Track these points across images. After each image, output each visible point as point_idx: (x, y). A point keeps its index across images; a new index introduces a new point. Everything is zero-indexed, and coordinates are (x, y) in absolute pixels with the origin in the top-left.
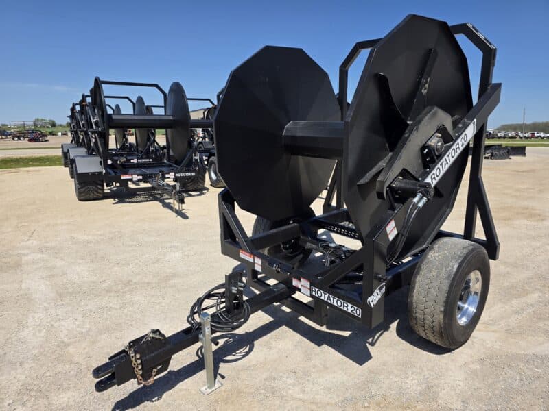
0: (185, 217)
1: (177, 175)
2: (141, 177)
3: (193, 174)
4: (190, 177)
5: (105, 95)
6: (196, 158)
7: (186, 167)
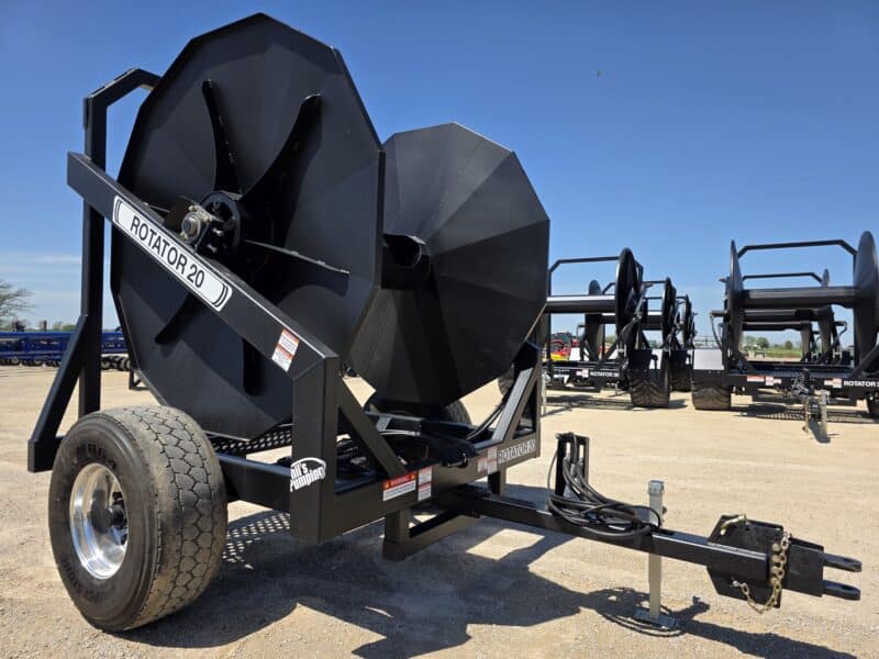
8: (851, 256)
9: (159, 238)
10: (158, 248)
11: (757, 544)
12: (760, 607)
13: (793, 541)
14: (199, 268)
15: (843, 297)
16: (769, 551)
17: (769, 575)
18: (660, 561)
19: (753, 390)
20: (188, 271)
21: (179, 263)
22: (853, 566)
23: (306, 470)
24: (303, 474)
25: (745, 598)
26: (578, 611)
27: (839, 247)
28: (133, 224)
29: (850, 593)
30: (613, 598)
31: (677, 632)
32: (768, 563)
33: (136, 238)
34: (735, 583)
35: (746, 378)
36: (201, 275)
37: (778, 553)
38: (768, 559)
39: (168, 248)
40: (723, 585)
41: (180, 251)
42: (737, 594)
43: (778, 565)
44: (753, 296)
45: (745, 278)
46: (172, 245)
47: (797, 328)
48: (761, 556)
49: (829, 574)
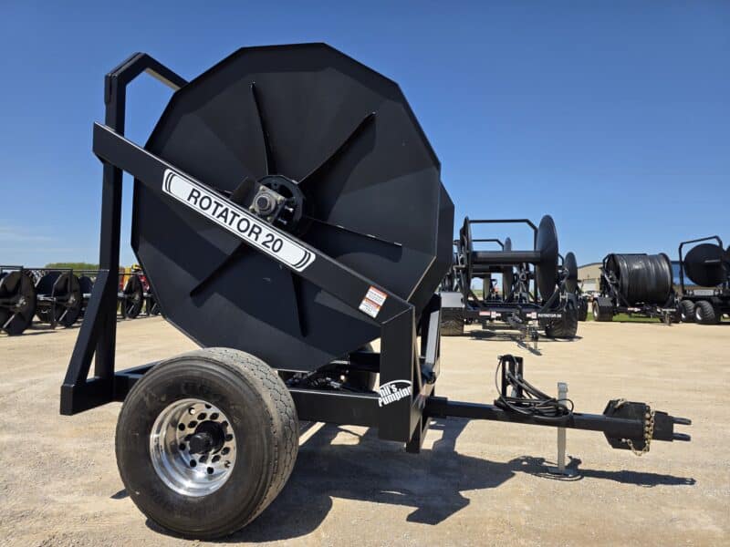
0: (539, 354)
1: (539, 315)
2: (499, 315)
3: (560, 316)
4: (556, 319)
5: (473, 238)
6: (564, 297)
7: (550, 307)
8: (533, 231)
9: (226, 210)
10: (226, 218)
11: (636, 415)
12: (639, 452)
13: (657, 412)
14: (276, 237)
15: (534, 259)
16: (644, 419)
17: (643, 432)
18: (565, 431)
19: (482, 320)
20: (262, 238)
21: (252, 231)
22: (687, 422)
23: (395, 389)
24: (392, 392)
25: (630, 449)
26: (514, 475)
27: (526, 224)
28: (191, 195)
29: (686, 438)
30: (525, 463)
31: (579, 477)
32: (643, 425)
33: (197, 207)
34: (624, 440)
35: (478, 313)
36: (279, 243)
37: (649, 419)
38: (643, 423)
39: (237, 219)
40: (615, 441)
41: (252, 222)
42: (626, 447)
43: (649, 426)
44: (480, 255)
45: (475, 241)
46: (242, 217)
47: (481, 277)
48: (639, 421)
49: (678, 429)
